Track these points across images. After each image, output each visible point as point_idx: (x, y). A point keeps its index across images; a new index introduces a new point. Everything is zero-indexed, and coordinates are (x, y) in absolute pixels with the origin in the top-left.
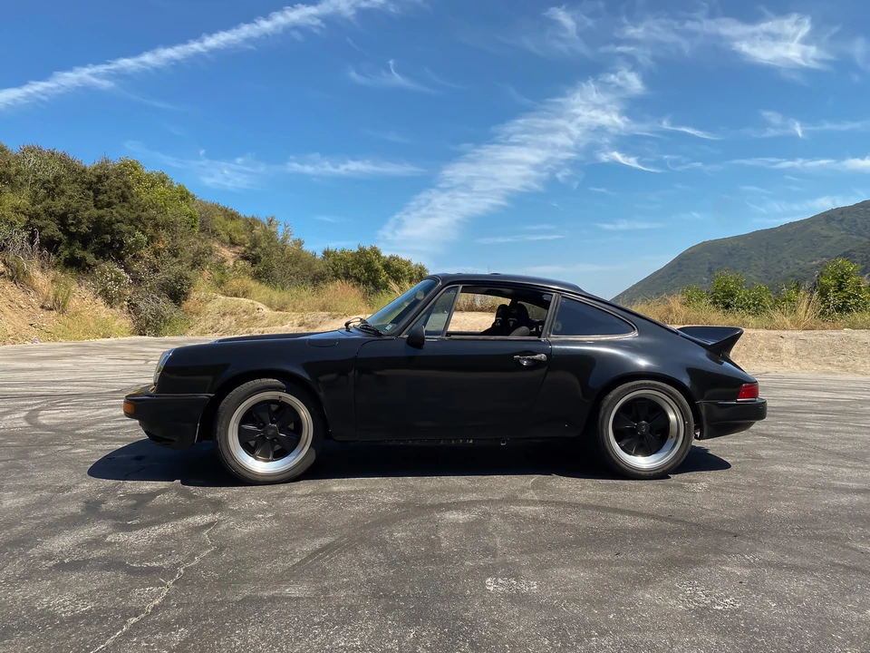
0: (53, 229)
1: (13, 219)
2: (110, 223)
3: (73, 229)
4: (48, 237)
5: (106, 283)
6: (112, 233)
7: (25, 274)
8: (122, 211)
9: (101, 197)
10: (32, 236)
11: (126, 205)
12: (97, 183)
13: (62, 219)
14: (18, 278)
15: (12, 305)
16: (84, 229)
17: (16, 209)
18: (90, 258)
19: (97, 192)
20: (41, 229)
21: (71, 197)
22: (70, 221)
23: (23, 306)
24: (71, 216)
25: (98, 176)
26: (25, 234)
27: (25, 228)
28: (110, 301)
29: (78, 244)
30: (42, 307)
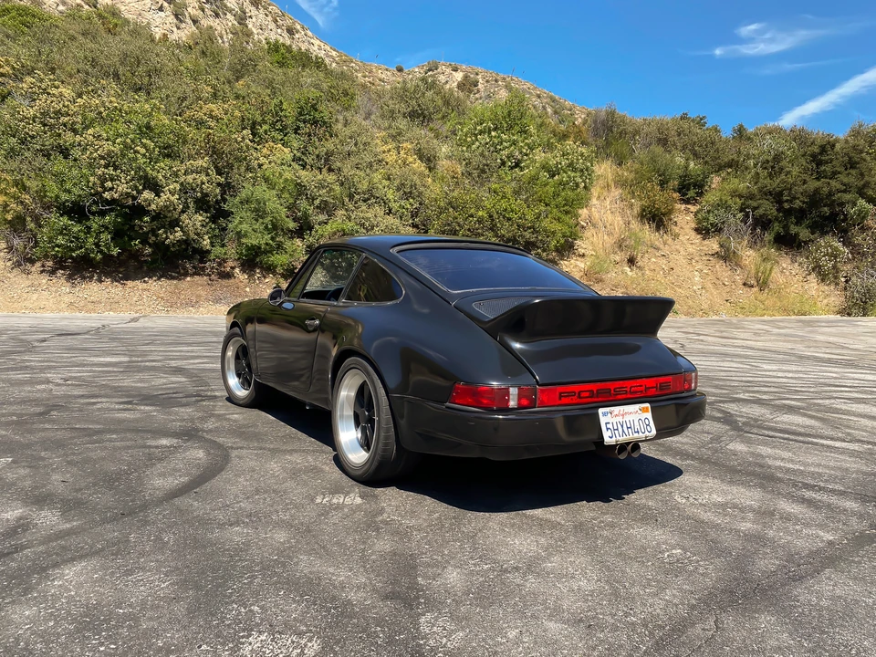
0: (768, 208)
1: (730, 202)
2: (830, 194)
3: (786, 206)
4: (760, 216)
5: (820, 259)
6: (831, 205)
7: (734, 252)
8: (846, 180)
9: (823, 168)
10: (747, 216)
11: (853, 172)
12: (821, 154)
13: (777, 197)
14: (728, 256)
15: (717, 282)
16: (797, 204)
17: (735, 194)
18: (804, 233)
19: (819, 163)
20: (755, 209)
21: (788, 173)
22: (785, 198)
23: (726, 283)
24: (786, 193)
25: (821, 146)
26: (740, 215)
27: (742, 210)
28: (823, 277)
29: (793, 220)
30: (744, 284)
